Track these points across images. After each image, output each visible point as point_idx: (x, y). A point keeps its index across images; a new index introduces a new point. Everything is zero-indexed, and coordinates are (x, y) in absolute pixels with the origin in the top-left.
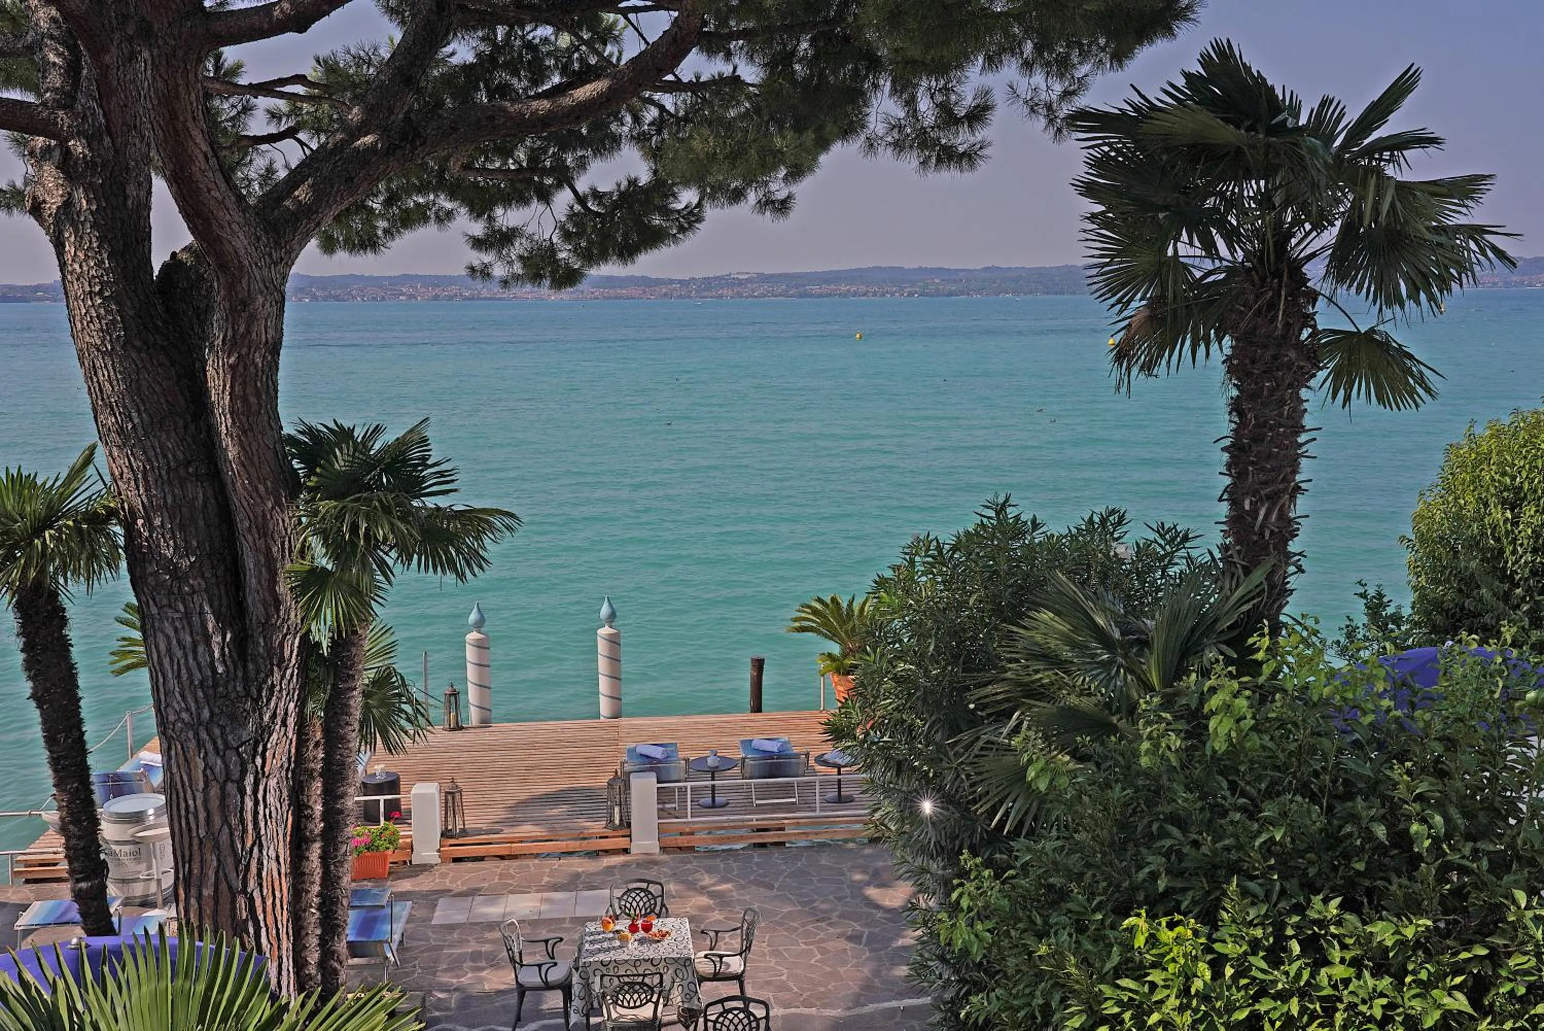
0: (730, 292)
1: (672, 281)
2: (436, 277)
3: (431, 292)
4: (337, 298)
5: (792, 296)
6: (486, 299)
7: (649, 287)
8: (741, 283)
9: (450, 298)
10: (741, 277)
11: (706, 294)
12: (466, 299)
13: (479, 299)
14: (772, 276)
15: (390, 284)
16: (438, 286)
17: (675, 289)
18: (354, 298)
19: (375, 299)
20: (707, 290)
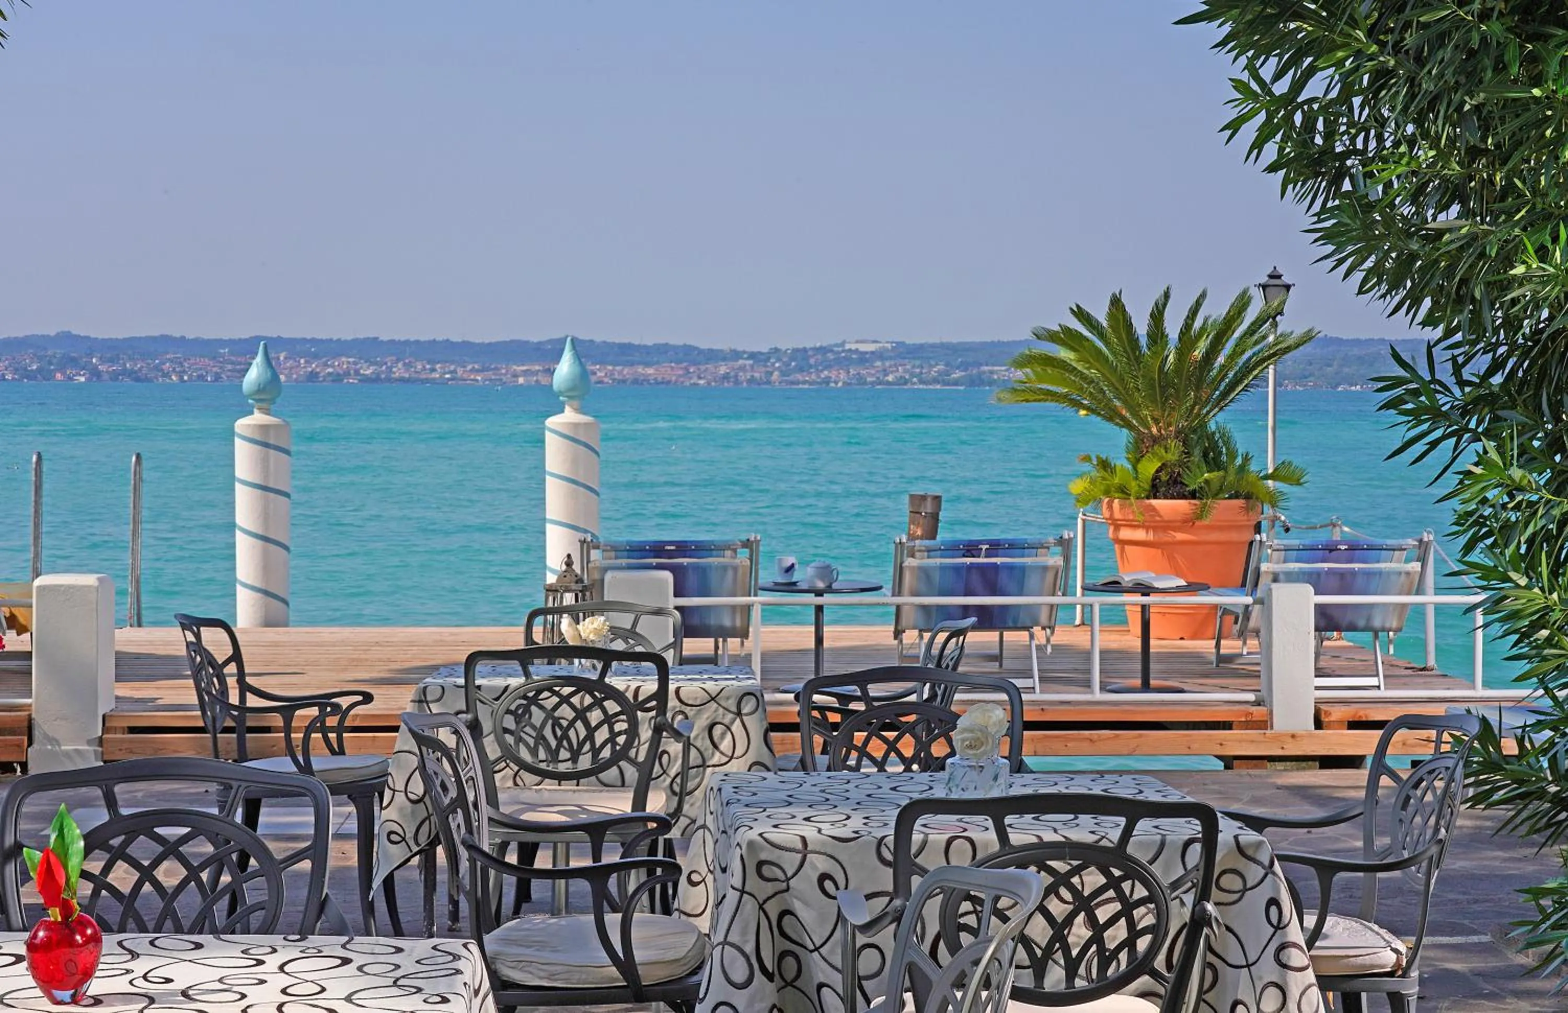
0: (843, 375)
1: (736, 355)
2: (313, 341)
3: (305, 367)
4: (136, 377)
5: (956, 383)
6: (402, 380)
7: (695, 363)
8: (864, 359)
9: (338, 378)
10: (863, 348)
11: (799, 377)
12: (366, 380)
13: (389, 380)
14: (921, 347)
15: (231, 353)
16: (316, 356)
17: (743, 368)
18: (167, 375)
19: (201, 378)
20: (801, 370)
